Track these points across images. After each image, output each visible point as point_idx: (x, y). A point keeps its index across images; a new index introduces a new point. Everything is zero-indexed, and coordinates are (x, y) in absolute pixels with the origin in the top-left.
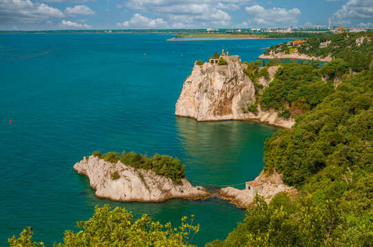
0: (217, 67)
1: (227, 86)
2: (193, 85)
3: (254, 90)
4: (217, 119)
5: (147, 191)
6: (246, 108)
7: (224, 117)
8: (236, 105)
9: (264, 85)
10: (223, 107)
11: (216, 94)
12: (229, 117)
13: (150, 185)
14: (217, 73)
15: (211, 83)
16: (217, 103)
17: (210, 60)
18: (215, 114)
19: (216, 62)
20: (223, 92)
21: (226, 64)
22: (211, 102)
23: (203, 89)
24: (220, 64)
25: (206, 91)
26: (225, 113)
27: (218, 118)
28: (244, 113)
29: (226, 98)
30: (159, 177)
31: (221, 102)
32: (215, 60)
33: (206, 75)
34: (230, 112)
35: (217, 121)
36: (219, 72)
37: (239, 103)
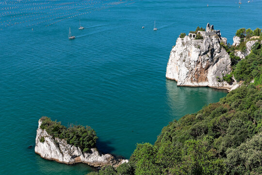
0: (194, 41)
1: (202, 57)
2: (176, 53)
3: (230, 61)
4: (193, 85)
5: (61, 155)
6: (221, 77)
7: (201, 84)
8: (212, 74)
9: (241, 57)
10: (199, 75)
11: (193, 64)
12: (205, 84)
13: (63, 150)
14: (193, 47)
15: (189, 54)
16: (194, 71)
17: (189, 34)
18: (192, 81)
19: (194, 36)
20: (198, 62)
21: (202, 38)
22: (188, 71)
23: (183, 58)
24: (196, 39)
25: (184, 61)
26: (202, 81)
27: (196, 84)
28: (219, 81)
29: (202, 68)
30: (70, 146)
31: (197, 71)
32: (193, 34)
33: (185, 47)
34: (206, 79)
35: (193, 87)
36: (195, 45)
37: (215, 73)
